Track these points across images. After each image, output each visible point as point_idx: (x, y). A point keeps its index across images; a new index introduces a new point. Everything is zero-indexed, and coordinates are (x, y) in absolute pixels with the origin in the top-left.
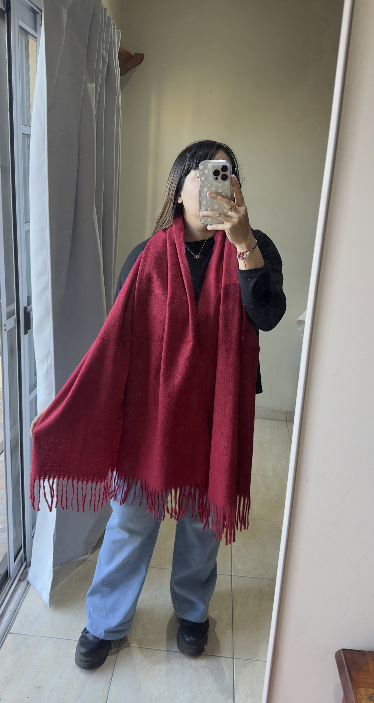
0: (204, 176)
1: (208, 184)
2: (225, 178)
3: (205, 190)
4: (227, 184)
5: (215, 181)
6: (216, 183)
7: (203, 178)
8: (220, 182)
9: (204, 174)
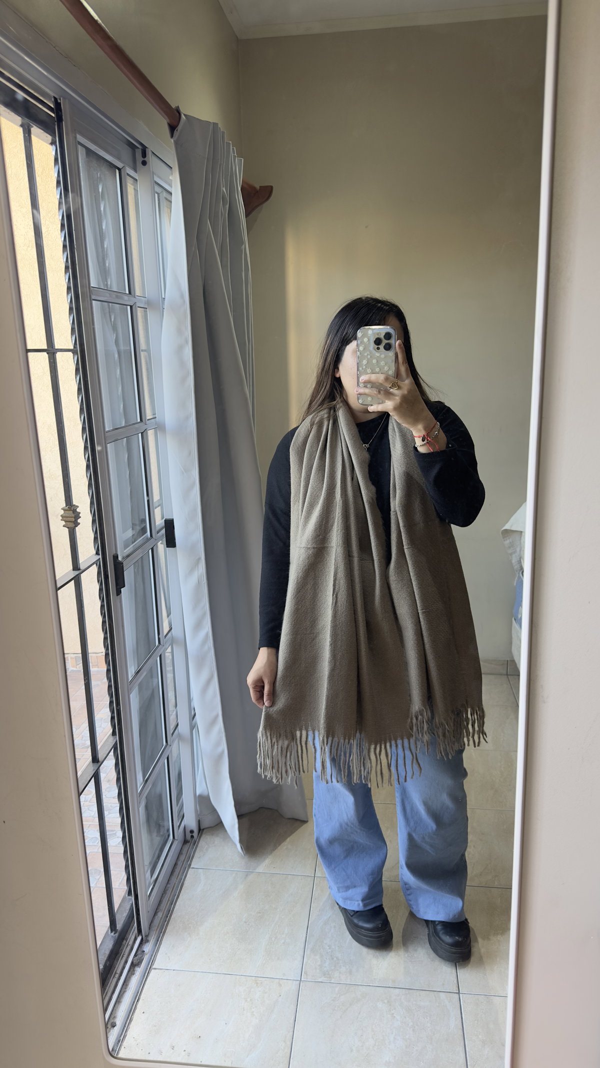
0: (363, 346)
1: (368, 355)
2: (388, 347)
3: (364, 363)
4: (391, 355)
5: (376, 351)
6: (377, 354)
7: (361, 348)
8: (382, 353)
9: (362, 342)
